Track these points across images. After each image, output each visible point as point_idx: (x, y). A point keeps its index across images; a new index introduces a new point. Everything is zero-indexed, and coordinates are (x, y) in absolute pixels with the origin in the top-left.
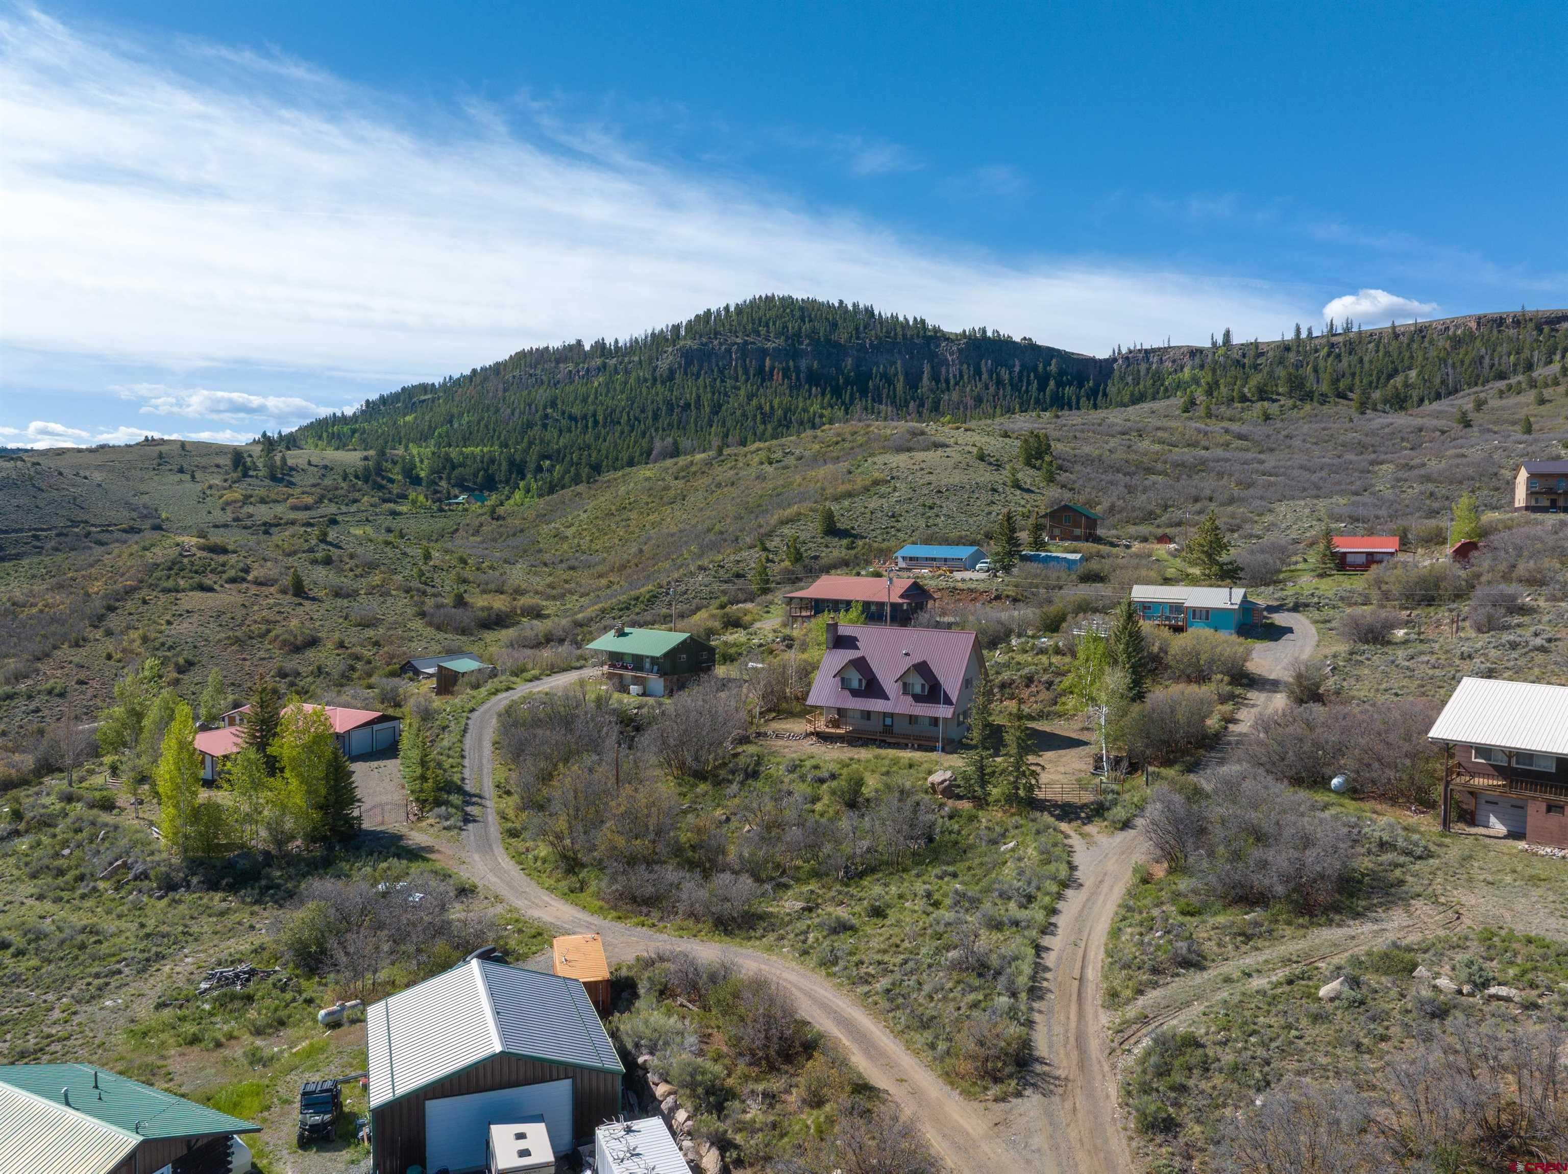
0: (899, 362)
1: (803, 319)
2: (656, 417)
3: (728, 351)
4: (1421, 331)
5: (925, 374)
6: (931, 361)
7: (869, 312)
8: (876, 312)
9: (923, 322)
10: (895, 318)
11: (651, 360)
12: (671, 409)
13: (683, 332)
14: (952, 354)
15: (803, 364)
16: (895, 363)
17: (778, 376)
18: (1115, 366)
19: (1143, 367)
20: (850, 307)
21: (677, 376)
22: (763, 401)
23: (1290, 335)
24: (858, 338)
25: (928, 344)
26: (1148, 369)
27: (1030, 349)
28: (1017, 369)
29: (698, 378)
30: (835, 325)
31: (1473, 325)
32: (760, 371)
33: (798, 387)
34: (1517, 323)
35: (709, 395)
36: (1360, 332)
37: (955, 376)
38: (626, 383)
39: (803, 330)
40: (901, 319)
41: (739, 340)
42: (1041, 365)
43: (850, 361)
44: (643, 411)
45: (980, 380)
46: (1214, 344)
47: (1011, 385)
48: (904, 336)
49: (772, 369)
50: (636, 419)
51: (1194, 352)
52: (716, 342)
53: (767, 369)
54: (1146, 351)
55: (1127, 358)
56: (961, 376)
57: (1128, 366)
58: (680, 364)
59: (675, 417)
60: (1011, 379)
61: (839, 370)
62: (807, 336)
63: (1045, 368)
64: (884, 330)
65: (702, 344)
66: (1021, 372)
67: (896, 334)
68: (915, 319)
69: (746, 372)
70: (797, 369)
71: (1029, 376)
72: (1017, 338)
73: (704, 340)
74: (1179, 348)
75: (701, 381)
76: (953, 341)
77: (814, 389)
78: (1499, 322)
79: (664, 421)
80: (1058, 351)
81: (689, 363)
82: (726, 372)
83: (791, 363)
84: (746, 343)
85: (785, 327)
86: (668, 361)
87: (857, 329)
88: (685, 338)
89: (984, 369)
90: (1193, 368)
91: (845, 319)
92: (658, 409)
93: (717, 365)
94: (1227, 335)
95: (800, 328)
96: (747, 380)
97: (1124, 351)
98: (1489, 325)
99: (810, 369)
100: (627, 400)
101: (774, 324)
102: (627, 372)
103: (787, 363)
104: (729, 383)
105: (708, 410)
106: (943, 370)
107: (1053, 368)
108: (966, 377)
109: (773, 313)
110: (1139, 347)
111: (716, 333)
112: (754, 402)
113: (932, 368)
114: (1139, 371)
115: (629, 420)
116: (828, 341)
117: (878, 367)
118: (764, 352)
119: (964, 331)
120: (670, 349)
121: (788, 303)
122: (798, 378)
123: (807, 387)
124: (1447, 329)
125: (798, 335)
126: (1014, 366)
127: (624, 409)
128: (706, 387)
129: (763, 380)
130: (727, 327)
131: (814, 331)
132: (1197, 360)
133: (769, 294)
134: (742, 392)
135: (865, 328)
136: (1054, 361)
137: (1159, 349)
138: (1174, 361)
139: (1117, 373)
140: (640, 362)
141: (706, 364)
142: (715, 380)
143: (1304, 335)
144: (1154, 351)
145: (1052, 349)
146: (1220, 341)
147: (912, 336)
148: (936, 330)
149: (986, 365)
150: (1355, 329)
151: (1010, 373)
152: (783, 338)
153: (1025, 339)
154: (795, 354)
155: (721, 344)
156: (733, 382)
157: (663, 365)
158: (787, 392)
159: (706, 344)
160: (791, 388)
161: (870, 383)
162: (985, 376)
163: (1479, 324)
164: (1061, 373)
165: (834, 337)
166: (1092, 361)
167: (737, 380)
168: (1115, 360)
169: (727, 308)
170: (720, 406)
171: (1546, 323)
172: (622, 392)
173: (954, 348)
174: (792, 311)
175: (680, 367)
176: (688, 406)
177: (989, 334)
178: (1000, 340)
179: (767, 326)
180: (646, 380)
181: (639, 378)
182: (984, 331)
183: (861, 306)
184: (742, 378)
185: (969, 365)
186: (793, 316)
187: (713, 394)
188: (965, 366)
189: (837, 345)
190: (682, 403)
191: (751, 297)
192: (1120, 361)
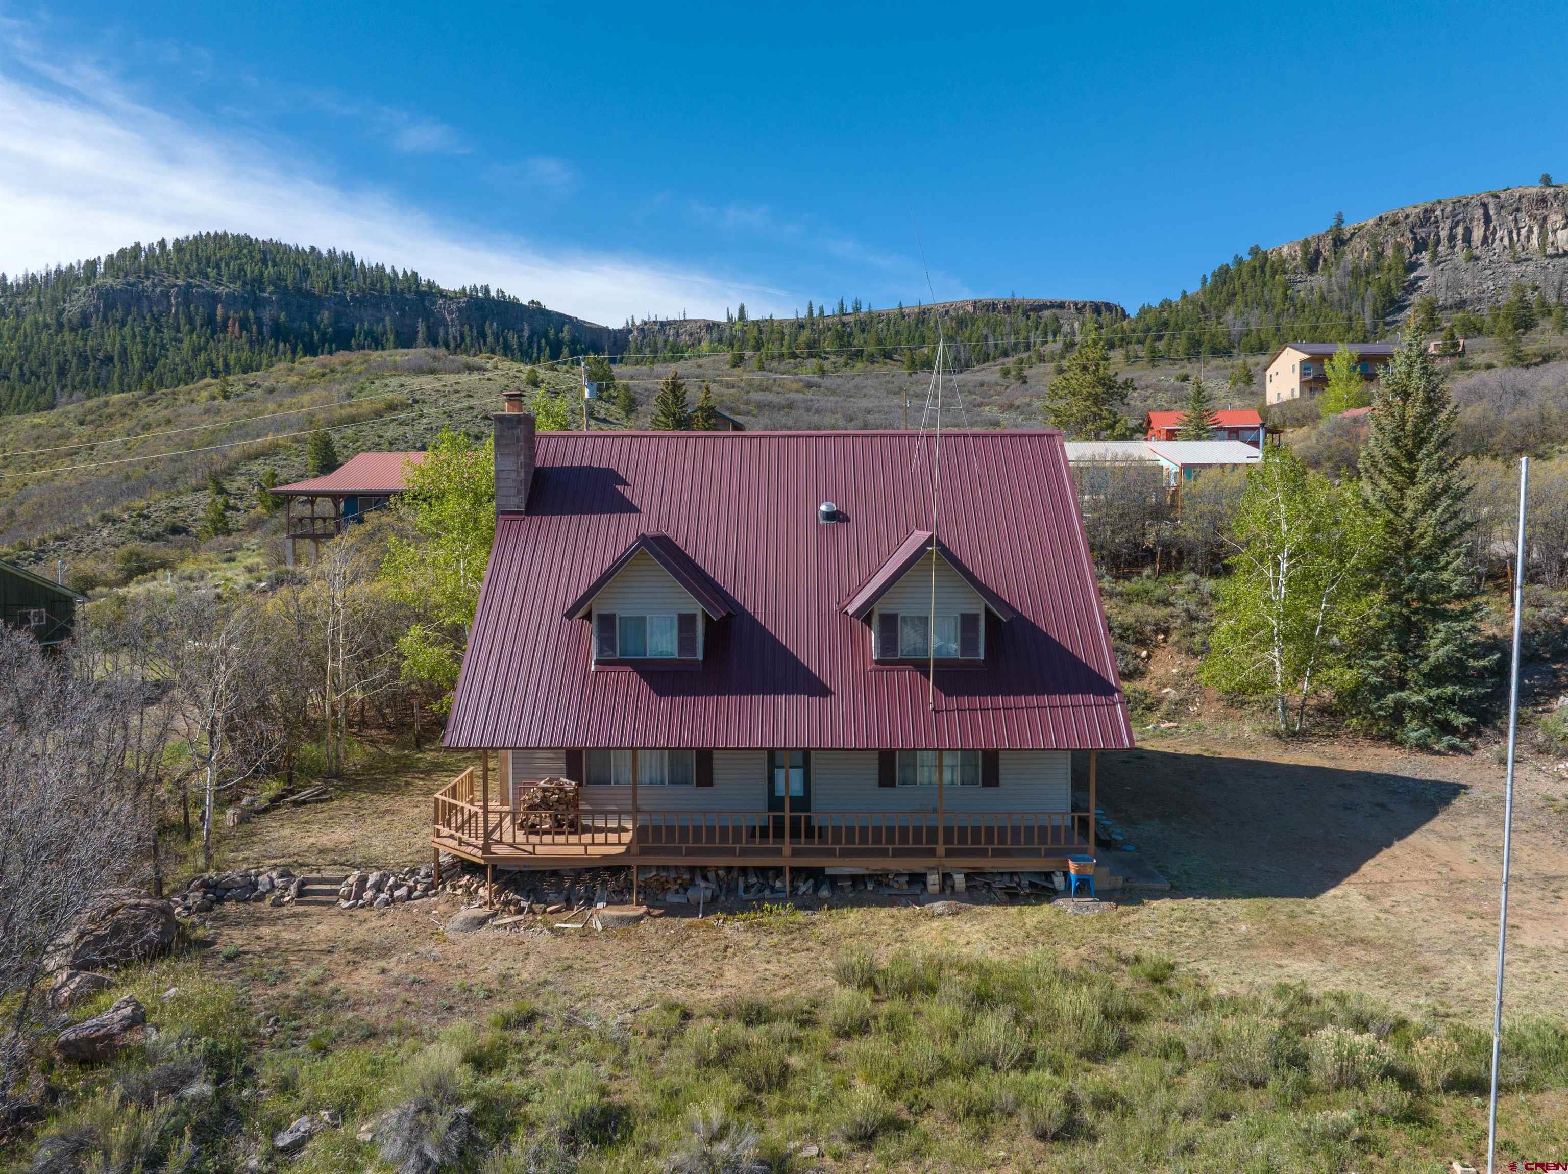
0: (388, 319)
1: (264, 261)
2: (62, 371)
3: (166, 295)
4: (924, 313)
5: (420, 335)
6: (426, 319)
7: (349, 260)
8: (358, 261)
9: (415, 274)
10: (381, 269)
11: (54, 301)
12: (84, 360)
13: (101, 269)
14: (451, 313)
15: (267, 315)
16: (383, 320)
17: (234, 328)
18: (630, 337)
19: (660, 339)
20: (324, 252)
21: (93, 321)
22: (214, 356)
23: (803, 314)
24: (336, 289)
25: (423, 301)
26: (666, 341)
27: (537, 312)
28: (526, 333)
29: (123, 325)
30: (306, 273)
31: (970, 309)
32: (210, 320)
33: (262, 342)
34: (1008, 308)
35: (140, 347)
36: (870, 313)
37: (455, 338)
38: (17, 329)
39: (266, 274)
40: (388, 270)
41: (180, 282)
42: (552, 332)
43: (326, 314)
44: (43, 364)
45: (485, 343)
46: (730, 319)
47: (521, 350)
48: (393, 291)
49: (226, 319)
50: (32, 373)
51: (711, 326)
52: (148, 283)
53: (219, 318)
54: (661, 322)
55: (642, 330)
56: (463, 339)
57: (644, 338)
58: (96, 306)
59: (90, 373)
60: (521, 344)
61: (314, 325)
62: (270, 283)
63: (557, 335)
64: (368, 281)
65: (128, 284)
66: (530, 338)
67: (382, 287)
68: (405, 272)
69: (191, 321)
70: (259, 322)
71: (539, 343)
72: (525, 301)
73: (131, 279)
74: (696, 321)
75: (127, 330)
76: (451, 299)
77: (281, 345)
78: (992, 306)
79: (74, 376)
80: (570, 318)
81: (110, 306)
82: (163, 320)
83: (251, 314)
84: (189, 285)
85: (241, 270)
86: (80, 303)
87: (334, 278)
88: (104, 275)
89: (488, 332)
90: (711, 342)
91: (319, 267)
92: (66, 361)
93: (151, 311)
94: (742, 310)
95: (262, 274)
96: (191, 332)
97: (638, 322)
98: (984, 310)
99: (275, 322)
100: (20, 348)
101: (227, 265)
102: (18, 314)
103: (246, 313)
104: (167, 334)
105: (137, 364)
106: (441, 331)
107: (565, 335)
108: (468, 340)
109: (226, 252)
110: (653, 319)
111: (148, 272)
112: (203, 357)
113: (428, 328)
114: (656, 343)
115: (22, 374)
116: (299, 290)
117: (362, 323)
118: (215, 298)
119: (464, 289)
120: (83, 289)
121: (244, 243)
122: (260, 332)
123: (272, 342)
124: (947, 312)
125: (259, 281)
126: (522, 330)
127: (14, 360)
128: (134, 337)
129: (214, 332)
130: (163, 264)
131: (280, 277)
132: (715, 335)
133: (220, 232)
134: (186, 345)
135: (345, 277)
136: (566, 328)
137: (675, 322)
138: (691, 335)
139: (632, 345)
140: (39, 303)
141: (134, 309)
142: (148, 329)
143: (816, 313)
144: (669, 323)
145: (564, 315)
146: (736, 316)
147: (402, 291)
148: (431, 285)
149: (491, 327)
150: (864, 309)
151: (519, 337)
152: (239, 283)
153: (533, 302)
154: (257, 303)
155: (154, 285)
156: (173, 334)
157: (73, 307)
158: (247, 347)
159: (133, 285)
160: (251, 343)
161: (353, 341)
162: (490, 339)
163: (975, 308)
164: (574, 341)
165: (306, 286)
166: (606, 330)
167: (178, 331)
168: (630, 331)
169: (162, 244)
170: (155, 361)
171: (1031, 310)
172: (12, 339)
173: (454, 307)
174: (250, 252)
175: (97, 310)
176: (110, 359)
177: (493, 293)
178: (505, 302)
179: (218, 266)
180: (47, 326)
181: (36, 322)
182: (487, 289)
183: (339, 253)
184: (185, 328)
185: (471, 327)
186: (252, 258)
187: (146, 345)
188: (467, 327)
189: (309, 295)
190: (101, 355)
191: (196, 233)
192: (635, 333)
